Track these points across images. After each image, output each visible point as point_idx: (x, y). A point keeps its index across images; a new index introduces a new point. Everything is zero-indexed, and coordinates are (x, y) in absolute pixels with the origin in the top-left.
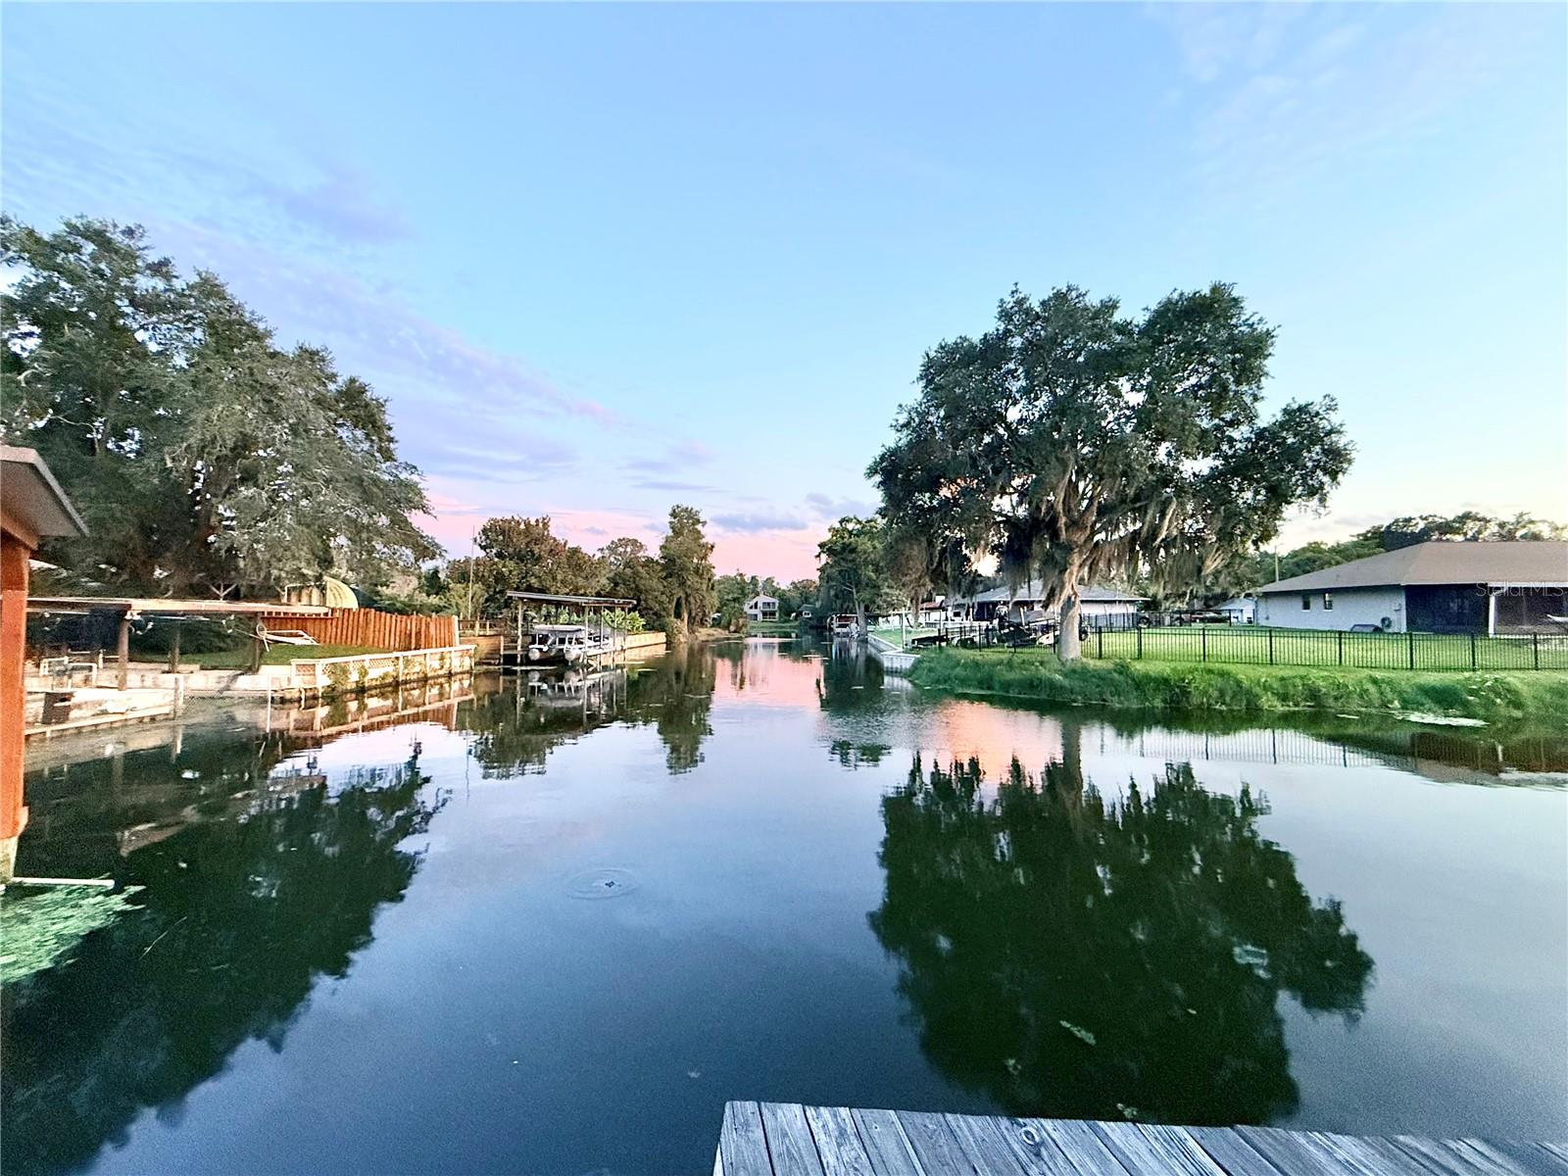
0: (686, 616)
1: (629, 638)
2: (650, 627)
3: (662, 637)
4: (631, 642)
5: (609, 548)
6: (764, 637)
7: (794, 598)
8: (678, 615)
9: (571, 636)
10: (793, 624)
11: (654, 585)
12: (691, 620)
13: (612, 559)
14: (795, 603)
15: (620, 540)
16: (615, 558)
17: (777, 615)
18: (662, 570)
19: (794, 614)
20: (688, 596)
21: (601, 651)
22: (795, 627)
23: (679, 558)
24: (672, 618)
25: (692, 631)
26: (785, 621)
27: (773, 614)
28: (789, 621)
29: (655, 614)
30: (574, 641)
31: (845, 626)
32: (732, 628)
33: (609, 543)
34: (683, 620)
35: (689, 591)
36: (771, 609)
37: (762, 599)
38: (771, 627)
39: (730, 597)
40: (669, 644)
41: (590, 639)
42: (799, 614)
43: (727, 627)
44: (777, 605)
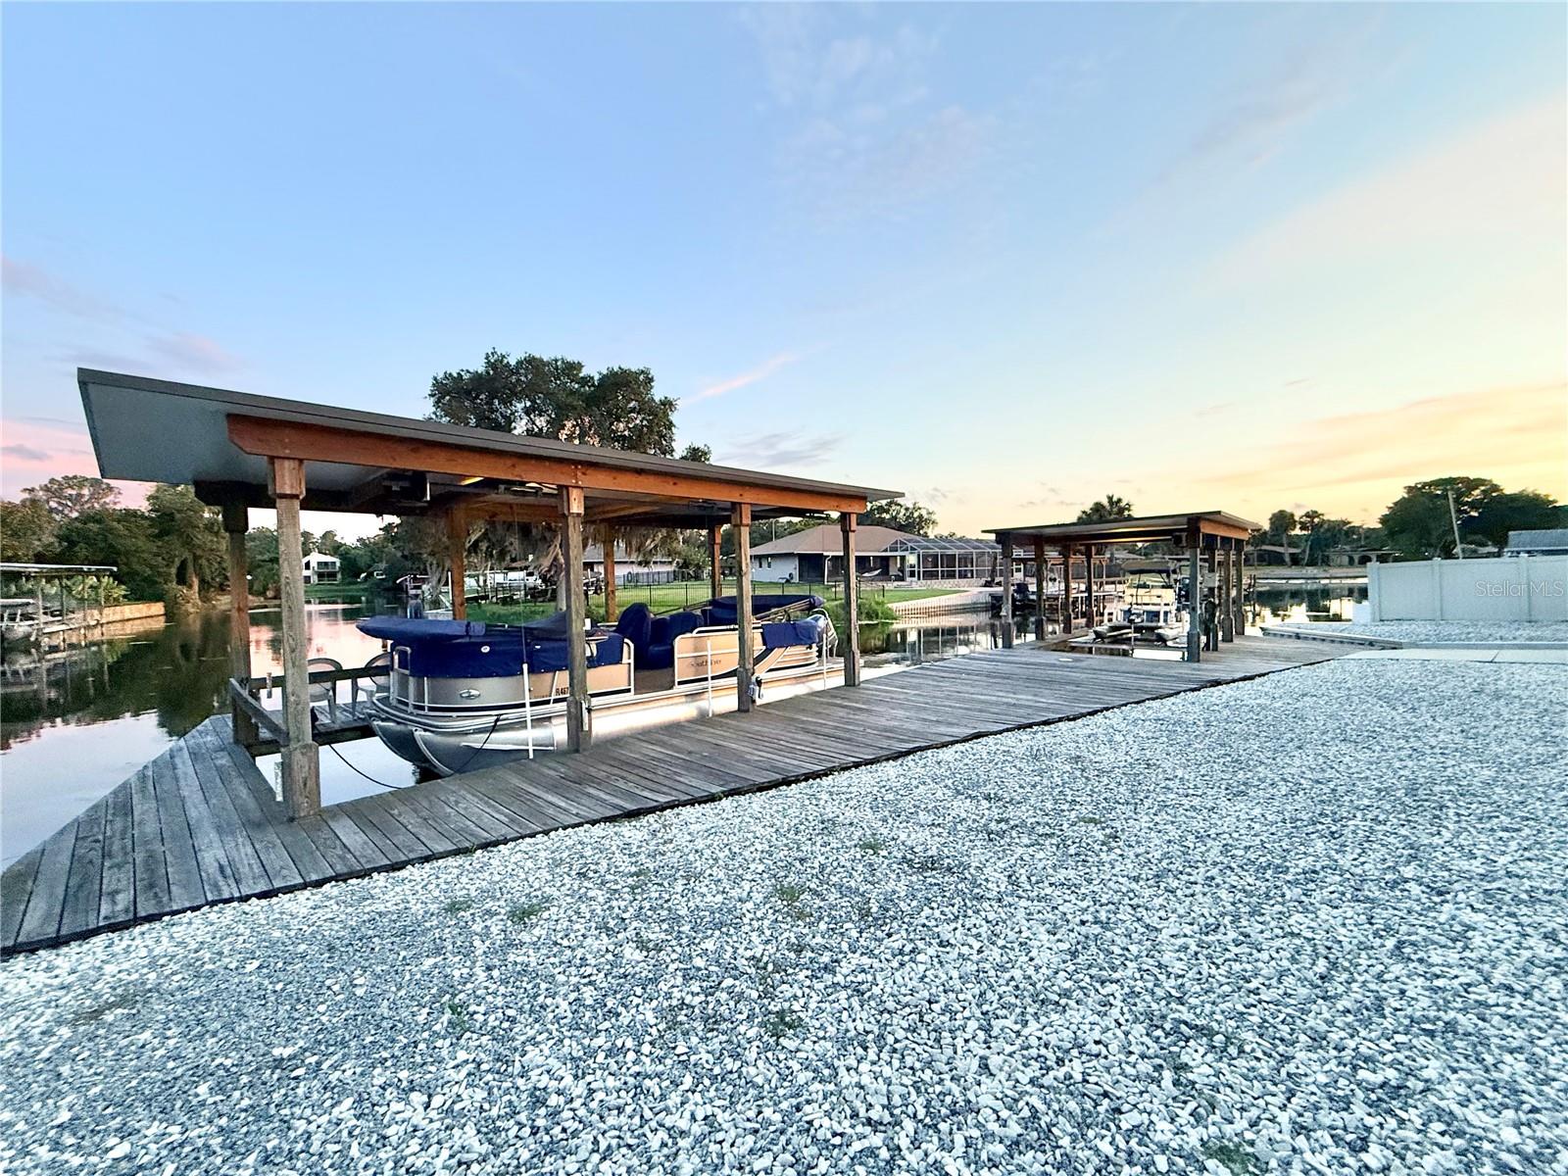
0: (196, 582)
1: (106, 611)
2: (137, 596)
3: (158, 608)
4: (108, 615)
5: (46, 489)
6: (320, 603)
7: (362, 556)
8: (182, 580)
9: (12, 611)
10: (361, 587)
11: (140, 544)
12: (205, 585)
13: (53, 504)
14: (362, 563)
15: (66, 478)
16: (59, 503)
17: (339, 576)
18: (151, 526)
19: (363, 575)
20: (196, 558)
21: (64, 627)
22: (364, 590)
23: (179, 511)
24: (174, 585)
25: (205, 599)
26: (350, 584)
27: (332, 575)
28: (356, 583)
29: (145, 579)
30: (18, 617)
31: (419, 587)
32: (270, 594)
33: (46, 482)
34: (190, 587)
35: (199, 552)
36: (330, 570)
37: (315, 558)
38: (329, 591)
39: (266, 557)
40: (169, 615)
41: (45, 613)
42: (371, 575)
43: (263, 593)
44: (338, 564)
